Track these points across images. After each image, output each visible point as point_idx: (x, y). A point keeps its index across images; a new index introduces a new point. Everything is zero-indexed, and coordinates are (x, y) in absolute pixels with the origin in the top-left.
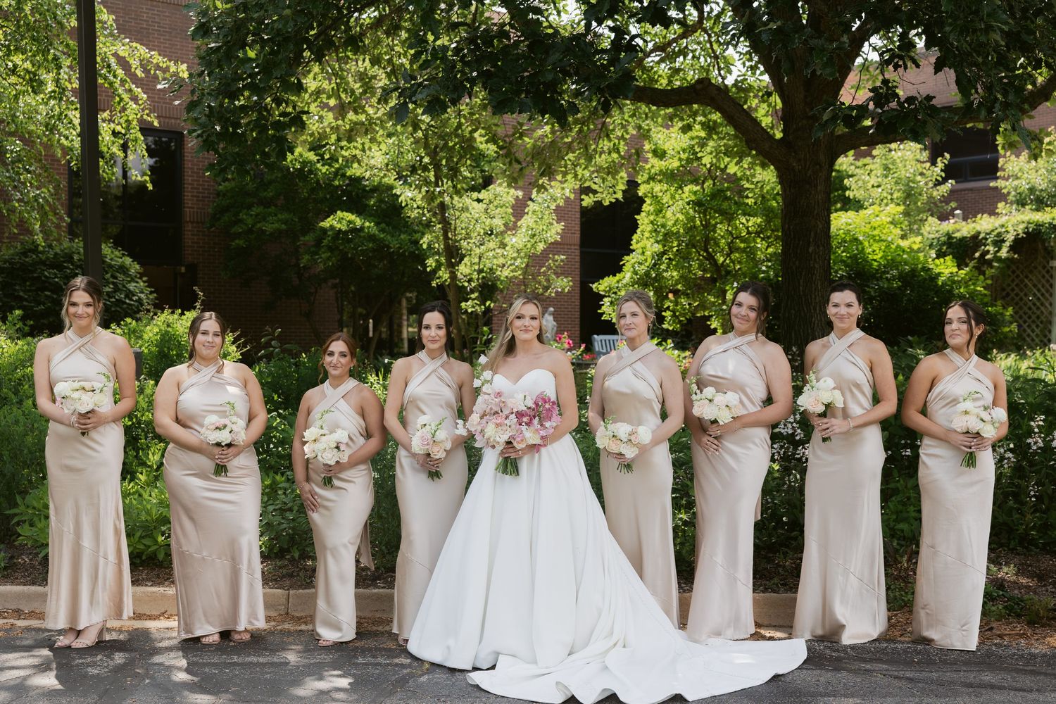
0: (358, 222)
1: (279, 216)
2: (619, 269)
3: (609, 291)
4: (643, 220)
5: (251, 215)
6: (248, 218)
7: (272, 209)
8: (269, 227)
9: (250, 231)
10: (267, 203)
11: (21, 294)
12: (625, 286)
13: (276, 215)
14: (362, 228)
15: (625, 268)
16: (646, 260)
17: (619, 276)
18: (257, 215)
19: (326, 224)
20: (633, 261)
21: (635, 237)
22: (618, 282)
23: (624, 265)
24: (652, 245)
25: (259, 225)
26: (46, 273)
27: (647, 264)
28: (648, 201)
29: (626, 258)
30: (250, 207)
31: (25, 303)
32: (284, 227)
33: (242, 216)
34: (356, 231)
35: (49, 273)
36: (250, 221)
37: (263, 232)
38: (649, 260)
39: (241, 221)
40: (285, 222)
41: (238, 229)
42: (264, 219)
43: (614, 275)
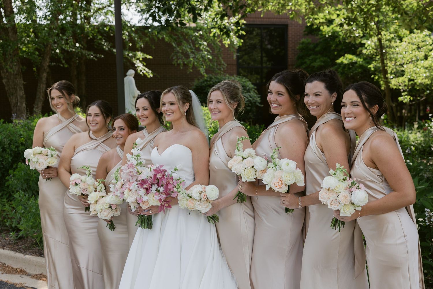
0: (355, 58)
1: (321, 59)
5: (310, 60)
6: (307, 61)
7: (319, 56)
8: (317, 64)
9: (309, 67)
10: (317, 53)
13: (320, 58)
14: (356, 63)
18: (312, 59)
19: (339, 61)
25: (312, 64)
30: (309, 56)
32: (322, 64)
33: (306, 60)
34: (353, 64)
36: (308, 62)
37: (314, 67)
39: (305, 63)
40: (324, 62)
42: (315, 61)
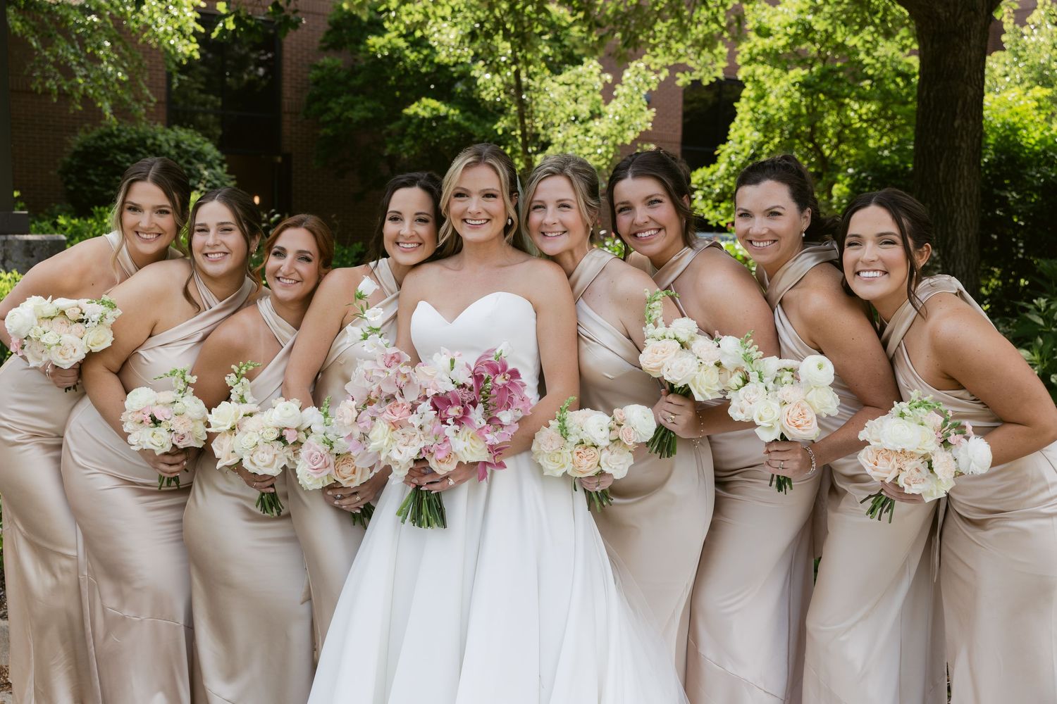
0: (443, 109)
1: (368, 104)
2: (713, 160)
3: (702, 184)
4: (742, 107)
5: (340, 104)
6: (335, 106)
7: (361, 97)
8: (357, 114)
9: (338, 119)
10: (356, 91)
11: (93, 178)
12: (720, 178)
13: (363, 103)
14: (446, 116)
15: (720, 159)
16: (743, 150)
17: (712, 167)
18: (345, 104)
19: (410, 111)
20: (729, 150)
21: (733, 126)
22: (712, 174)
23: (719, 155)
24: (751, 134)
25: (346, 114)
26: (119, 158)
27: (745, 154)
28: (749, 86)
29: (722, 147)
30: (339, 95)
31: (96, 188)
32: (370, 115)
33: (332, 105)
34: (440, 119)
35: (122, 157)
36: (338, 110)
37: (351, 120)
38: (747, 149)
39: (330, 109)
40: (372, 110)
41: (327, 118)
42: (352, 108)
43: (708, 166)
